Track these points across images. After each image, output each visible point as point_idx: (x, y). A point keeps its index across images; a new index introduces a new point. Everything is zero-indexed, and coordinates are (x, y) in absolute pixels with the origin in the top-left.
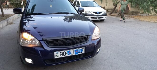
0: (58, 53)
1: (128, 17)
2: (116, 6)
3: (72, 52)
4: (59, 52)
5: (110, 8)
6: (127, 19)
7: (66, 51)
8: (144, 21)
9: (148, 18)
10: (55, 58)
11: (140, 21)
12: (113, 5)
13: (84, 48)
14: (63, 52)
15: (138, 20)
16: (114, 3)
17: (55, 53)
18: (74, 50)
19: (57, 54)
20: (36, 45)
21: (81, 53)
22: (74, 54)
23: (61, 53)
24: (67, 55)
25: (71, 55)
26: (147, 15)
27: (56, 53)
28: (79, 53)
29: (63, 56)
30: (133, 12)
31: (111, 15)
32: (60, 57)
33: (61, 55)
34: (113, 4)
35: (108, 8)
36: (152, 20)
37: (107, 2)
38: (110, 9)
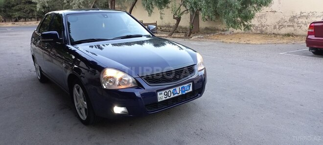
0: (162, 94)
1: (203, 38)
2: (179, 19)
3: (178, 91)
4: (163, 92)
5: (164, 24)
6: (203, 41)
7: (172, 90)
8: (230, 43)
9: (234, 37)
10: (159, 101)
11: (224, 43)
12: (174, 18)
13: (191, 84)
14: (167, 91)
15: (220, 42)
16: (176, 14)
17: (158, 93)
18: (180, 87)
19: (161, 96)
20: (130, 86)
21: (188, 91)
22: (180, 94)
23: (166, 94)
24: (172, 96)
25: (177, 95)
26: (230, 33)
27: (160, 94)
28: (186, 92)
29: (168, 98)
30: (207, 29)
31: (172, 36)
32: (164, 99)
33: (166, 96)
34: (174, 16)
35: (161, 25)
36: (241, 40)
37: (163, 13)
38: (165, 26)
